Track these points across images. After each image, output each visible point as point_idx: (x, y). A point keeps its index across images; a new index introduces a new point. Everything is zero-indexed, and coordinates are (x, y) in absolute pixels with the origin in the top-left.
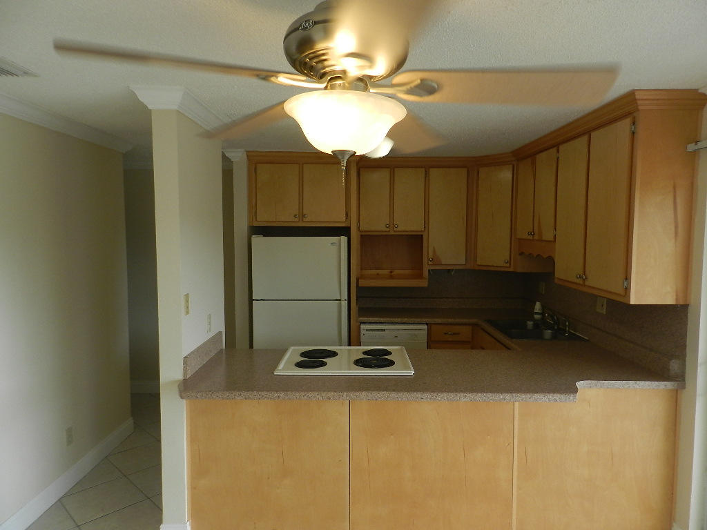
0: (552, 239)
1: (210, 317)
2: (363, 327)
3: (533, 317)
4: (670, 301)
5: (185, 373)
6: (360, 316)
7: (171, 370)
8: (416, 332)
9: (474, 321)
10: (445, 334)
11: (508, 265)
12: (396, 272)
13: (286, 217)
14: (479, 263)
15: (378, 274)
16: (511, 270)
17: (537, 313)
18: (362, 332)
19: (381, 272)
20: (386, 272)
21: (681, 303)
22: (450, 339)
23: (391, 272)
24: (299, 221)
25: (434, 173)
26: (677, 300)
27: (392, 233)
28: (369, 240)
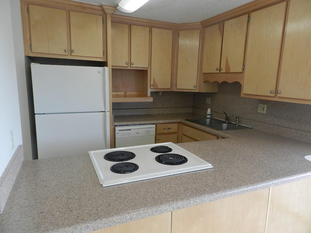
0: (241, 71)
1: (12, 132)
2: (117, 128)
3: (206, 117)
6: (114, 122)
8: (148, 129)
9: (179, 120)
10: (164, 129)
11: (195, 88)
12: (128, 93)
13: (58, 51)
14: (178, 87)
15: (117, 95)
16: (197, 91)
17: (208, 115)
18: (117, 132)
19: (119, 93)
20: (122, 93)
22: (166, 132)
23: (125, 93)
24: (67, 55)
25: (155, 31)
27: (129, 68)
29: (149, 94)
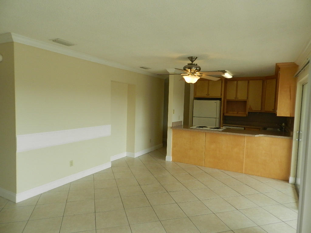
1: (179, 116)
4: (288, 115)
5: (172, 126)
7: (170, 125)
13: (204, 95)
19: (234, 112)
20: (236, 112)
21: (292, 116)
23: (238, 112)
25: (251, 81)
26: (291, 115)
27: (236, 100)
28: (229, 102)
29: (247, 113)
